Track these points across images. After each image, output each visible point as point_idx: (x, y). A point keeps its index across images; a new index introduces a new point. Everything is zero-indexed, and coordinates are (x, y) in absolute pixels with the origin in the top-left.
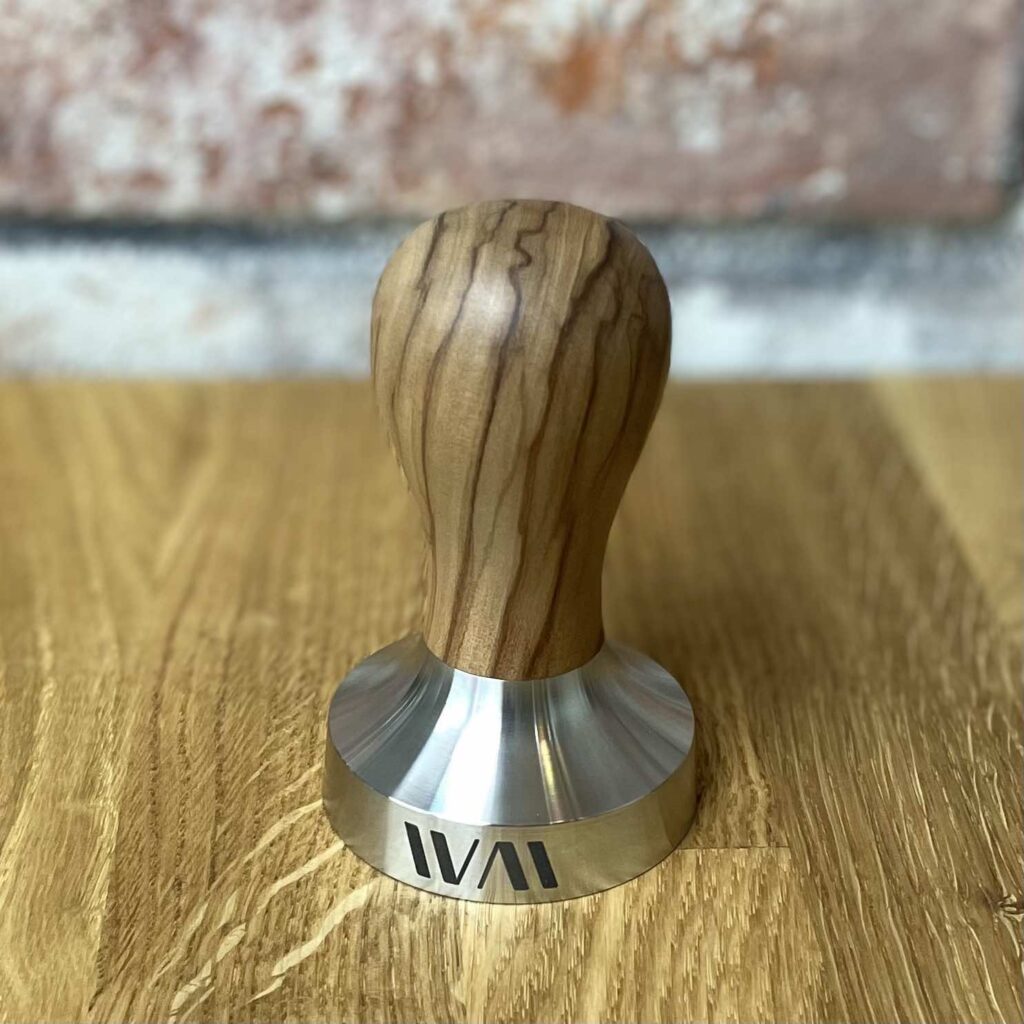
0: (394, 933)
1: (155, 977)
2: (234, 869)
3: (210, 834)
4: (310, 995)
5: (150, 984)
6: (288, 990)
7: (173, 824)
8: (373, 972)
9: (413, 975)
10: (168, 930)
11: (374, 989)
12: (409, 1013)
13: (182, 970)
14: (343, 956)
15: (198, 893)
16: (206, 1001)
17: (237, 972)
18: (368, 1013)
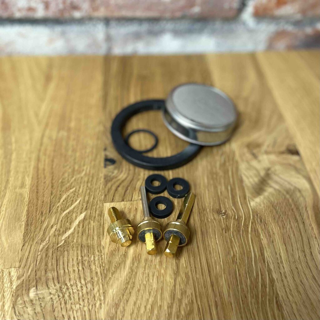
0: (90, 227)
1: (36, 240)
2: (55, 209)
3: (49, 198)
4: (70, 245)
5: (35, 242)
6: (65, 243)
7: (41, 196)
8: (84, 238)
9: (93, 238)
10: (39, 227)
11: (84, 242)
12: (92, 249)
13: (42, 239)
14: (78, 233)
15: (46, 216)
16: (47, 247)
17: (54, 239)
18: (83, 250)
